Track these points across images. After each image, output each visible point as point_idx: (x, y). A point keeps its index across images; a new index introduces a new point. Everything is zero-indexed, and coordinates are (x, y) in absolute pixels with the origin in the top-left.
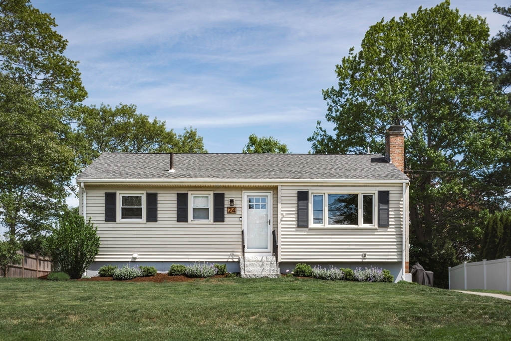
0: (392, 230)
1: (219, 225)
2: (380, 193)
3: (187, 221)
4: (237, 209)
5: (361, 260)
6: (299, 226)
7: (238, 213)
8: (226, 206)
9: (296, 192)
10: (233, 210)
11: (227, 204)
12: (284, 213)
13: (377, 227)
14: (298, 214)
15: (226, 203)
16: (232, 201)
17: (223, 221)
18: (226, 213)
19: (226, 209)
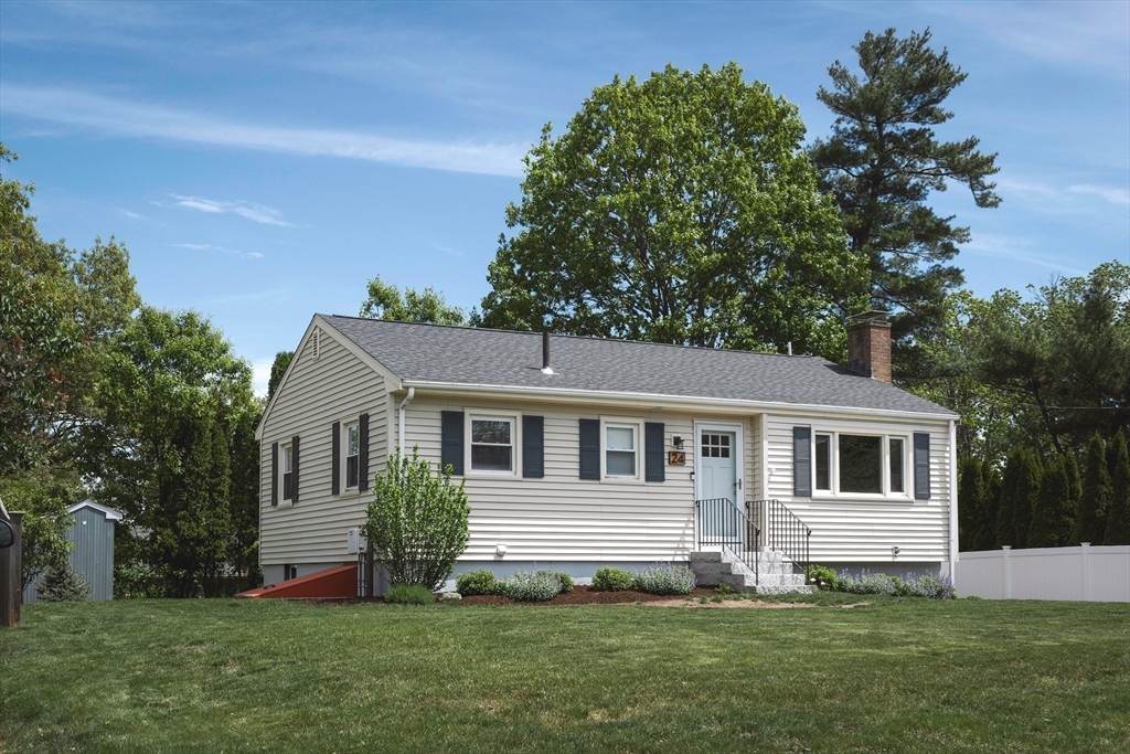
0: (934, 502)
1: (654, 487)
2: (917, 436)
3: (599, 478)
4: (687, 457)
5: (890, 559)
6: (796, 494)
7: (688, 463)
8: (667, 449)
9: (791, 427)
10: (679, 459)
11: (669, 446)
12: (773, 466)
13: (912, 497)
14: (794, 470)
15: (666, 443)
16: (678, 441)
17: (663, 479)
18: (666, 463)
19: (666, 456)
